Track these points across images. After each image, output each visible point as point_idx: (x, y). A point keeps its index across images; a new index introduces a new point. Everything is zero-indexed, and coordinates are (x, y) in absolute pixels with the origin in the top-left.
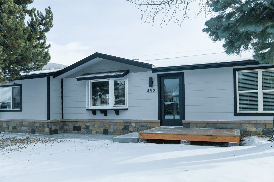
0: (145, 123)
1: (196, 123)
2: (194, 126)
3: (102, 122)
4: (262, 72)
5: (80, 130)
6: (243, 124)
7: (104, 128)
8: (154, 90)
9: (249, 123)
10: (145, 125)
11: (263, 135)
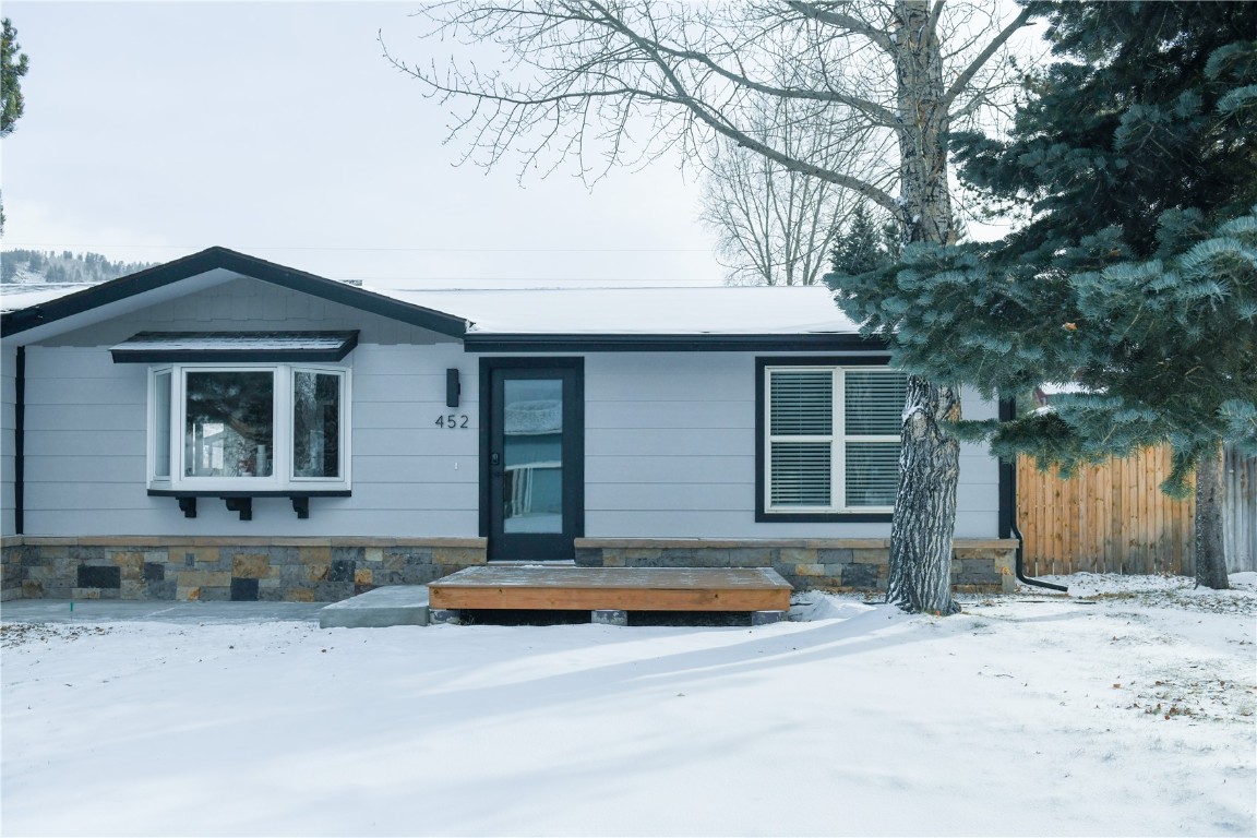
0: (425, 551)
1: (626, 548)
2: (618, 558)
3: (228, 549)
4: (846, 374)
5: (117, 585)
6: (782, 552)
7: (236, 575)
8: (465, 419)
9: (803, 547)
10: (426, 560)
11: (844, 588)
